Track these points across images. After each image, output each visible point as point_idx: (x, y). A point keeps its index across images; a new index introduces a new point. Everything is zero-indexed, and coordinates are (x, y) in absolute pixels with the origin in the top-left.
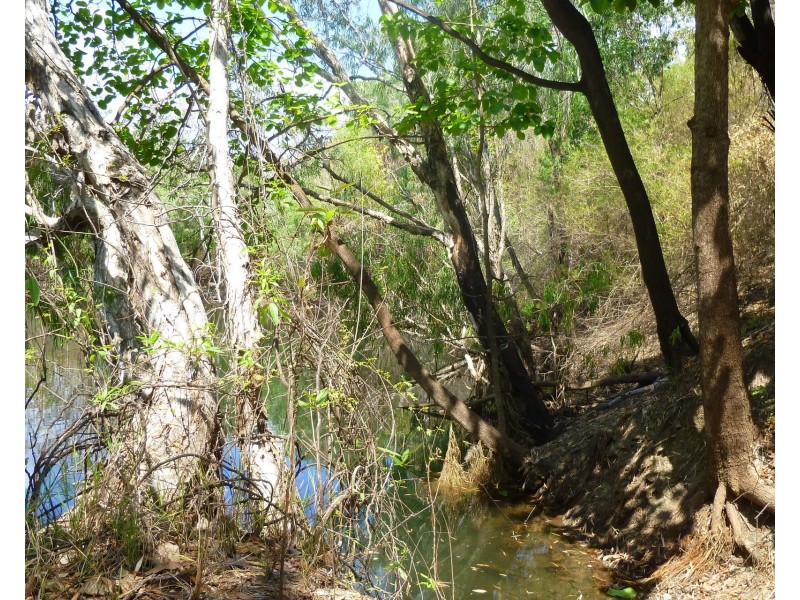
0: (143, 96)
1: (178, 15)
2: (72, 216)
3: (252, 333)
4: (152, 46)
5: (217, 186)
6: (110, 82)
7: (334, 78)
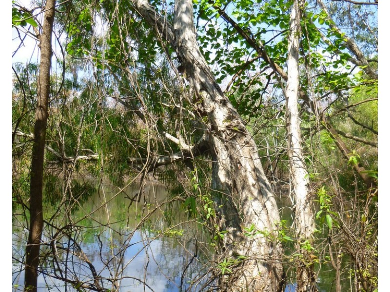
0: (242, 75)
1: (264, 29)
2: (201, 146)
3: (310, 228)
4: (248, 47)
5: (291, 135)
6: (224, 68)
7: (358, 62)
